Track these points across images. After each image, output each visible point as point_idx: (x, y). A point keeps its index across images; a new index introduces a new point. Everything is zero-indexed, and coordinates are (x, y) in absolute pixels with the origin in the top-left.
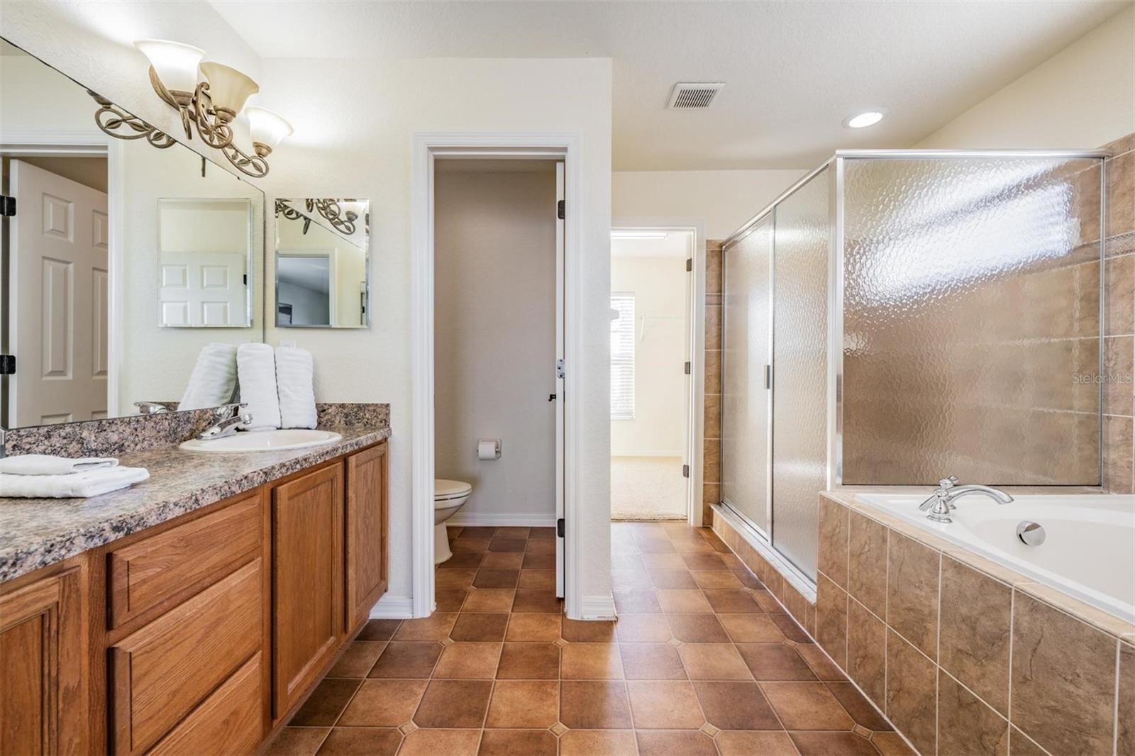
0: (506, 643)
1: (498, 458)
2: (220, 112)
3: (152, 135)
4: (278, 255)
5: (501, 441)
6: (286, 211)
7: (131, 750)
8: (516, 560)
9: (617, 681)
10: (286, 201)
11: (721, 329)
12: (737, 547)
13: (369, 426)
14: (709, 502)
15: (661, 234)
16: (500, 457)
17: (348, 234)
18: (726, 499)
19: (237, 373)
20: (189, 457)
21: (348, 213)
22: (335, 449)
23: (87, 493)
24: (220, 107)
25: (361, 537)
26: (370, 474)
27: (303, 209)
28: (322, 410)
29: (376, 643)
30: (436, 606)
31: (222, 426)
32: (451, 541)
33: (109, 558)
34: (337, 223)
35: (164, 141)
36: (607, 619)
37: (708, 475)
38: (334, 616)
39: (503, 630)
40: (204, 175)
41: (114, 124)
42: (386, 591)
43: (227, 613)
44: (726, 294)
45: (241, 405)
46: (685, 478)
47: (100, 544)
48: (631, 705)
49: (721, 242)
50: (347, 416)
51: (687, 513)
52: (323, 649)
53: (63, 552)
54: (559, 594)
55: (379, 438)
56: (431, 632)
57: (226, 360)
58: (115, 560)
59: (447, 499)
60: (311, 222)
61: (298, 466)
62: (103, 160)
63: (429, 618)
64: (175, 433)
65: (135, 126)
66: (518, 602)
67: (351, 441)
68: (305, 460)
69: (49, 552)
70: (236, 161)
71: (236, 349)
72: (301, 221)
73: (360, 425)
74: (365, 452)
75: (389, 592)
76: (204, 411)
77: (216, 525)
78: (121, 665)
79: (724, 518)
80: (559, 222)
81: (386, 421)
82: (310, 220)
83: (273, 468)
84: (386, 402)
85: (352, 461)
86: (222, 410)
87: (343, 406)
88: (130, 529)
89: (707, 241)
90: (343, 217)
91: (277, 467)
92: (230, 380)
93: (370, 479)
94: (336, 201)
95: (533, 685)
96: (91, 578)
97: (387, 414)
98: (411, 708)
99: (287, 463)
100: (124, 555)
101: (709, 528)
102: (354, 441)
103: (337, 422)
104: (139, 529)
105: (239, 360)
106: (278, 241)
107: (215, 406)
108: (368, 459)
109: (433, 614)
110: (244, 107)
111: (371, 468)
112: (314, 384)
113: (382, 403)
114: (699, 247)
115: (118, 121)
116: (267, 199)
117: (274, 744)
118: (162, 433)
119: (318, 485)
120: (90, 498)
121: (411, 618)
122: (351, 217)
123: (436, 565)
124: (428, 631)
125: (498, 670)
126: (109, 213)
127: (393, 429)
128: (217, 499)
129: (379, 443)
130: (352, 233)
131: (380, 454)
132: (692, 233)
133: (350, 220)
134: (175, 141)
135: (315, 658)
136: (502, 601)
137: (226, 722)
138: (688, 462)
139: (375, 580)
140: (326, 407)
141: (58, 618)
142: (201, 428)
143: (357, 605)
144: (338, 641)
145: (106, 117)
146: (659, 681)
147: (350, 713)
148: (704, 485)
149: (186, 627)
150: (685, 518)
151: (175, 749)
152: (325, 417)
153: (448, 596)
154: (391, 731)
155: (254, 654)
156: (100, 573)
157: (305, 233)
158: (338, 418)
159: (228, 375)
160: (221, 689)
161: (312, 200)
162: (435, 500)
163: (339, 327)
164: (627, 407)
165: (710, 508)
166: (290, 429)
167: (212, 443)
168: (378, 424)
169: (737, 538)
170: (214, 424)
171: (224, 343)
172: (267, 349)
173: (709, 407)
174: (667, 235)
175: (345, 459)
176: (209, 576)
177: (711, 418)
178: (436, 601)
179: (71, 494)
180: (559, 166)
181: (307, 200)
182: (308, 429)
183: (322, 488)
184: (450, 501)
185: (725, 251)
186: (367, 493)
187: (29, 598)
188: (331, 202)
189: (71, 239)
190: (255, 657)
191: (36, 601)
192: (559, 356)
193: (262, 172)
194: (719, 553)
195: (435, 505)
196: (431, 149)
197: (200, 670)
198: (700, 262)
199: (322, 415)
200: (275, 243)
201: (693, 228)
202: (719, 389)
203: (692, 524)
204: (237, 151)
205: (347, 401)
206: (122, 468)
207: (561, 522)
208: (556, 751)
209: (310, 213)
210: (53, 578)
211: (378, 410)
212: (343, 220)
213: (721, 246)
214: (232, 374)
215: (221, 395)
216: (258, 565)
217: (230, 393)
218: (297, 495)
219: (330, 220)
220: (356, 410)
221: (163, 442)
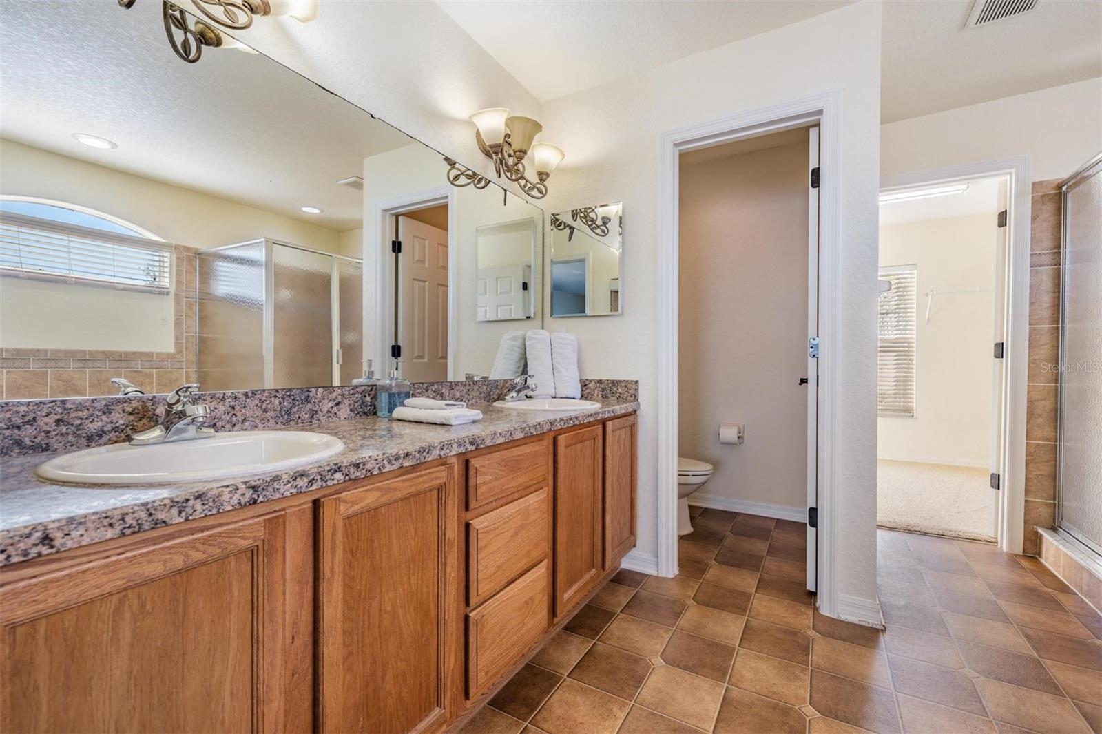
0: (749, 618)
1: (740, 444)
2: (517, 153)
3: (476, 181)
4: (553, 263)
5: (744, 427)
6: (557, 224)
7: (477, 595)
8: (760, 547)
9: (883, 689)
10: (558, 215)
11: (1059, 297)
12: (1085, 587)
13: (621, 399)
14: (1036, 524)
15: (959, 187)
16: (743, 442)
17: (602, 236)
18: (1065, 524)
19: (526, 353)
20: (500, 411)
21: (603, 218)
22: (597, 413)
23: (453, 422)
24: (517, 149)
25: (616, 493)
26: (622, 440)
27: (570, 221)
28: (584, 385)
29: (627, 588)
30: (679, 571)
31: (519, 392)
32: (692, 518)
33: (467, 462)
34: (595, 228)
35: (483, 184)
36: (870, 625)
37: (1033, 489)
38: (595, 553)
39: (746, 607)
40: (505, 204)
41: (457, 177)
42: (634, 546)
43: (528, 522)
44: (1068, 250)
45: (529, 376)
46: (994, 490)
47: (464, 451)
48: (901, 718)
49: (1060, 181)
50: (603, 390)
51: (997, 534)
52: (587, 577)
53: (448, 451)
54: (810, 586)
55: (630, 410)
56: (674, 591)
57: (519, 343)
58: (470, 465)
59: (688, 476)
60: (575, 230)
61: (571, 422)
62: (445, 207)
63: (673, 579)
64: (489, 395)
65: (468, 177)
66: (762, 585)
67: (609, 409)
68: (576, 418)
69: (442, 449)
70: (526, 189)
71: (525, 335)
72: (567, 230)
73: (613, 398)
74: (619, 419)
75: (637, 547)
76: (506, 381)
77: (521, 455)
78: (472, 535)
79: (1061, 547)
80: (813, 192)
81: (635, 396)
82: (574, 228)
83: (556, 420)
84: (635, 379)
85: (609, 425)
86: (518, 380)
87: (600, 381)
88: (478, 445)
89: (1034, 184)
90: (599, 222)
91: (558, 420)
92: (521, 359)
93: (622, 443)
94: (594, 208)
95: (779, 663)
96: (459, 473)
97: (636, 390)
98: (658, 647)
99: (564, 419)
100: (475, 463)
101: (1036, 558)
102: (611, 409)
103: (595, 395)
104: (482, 446)
105: (527, 343)
106: (553, 250)
107: (511, 378)
108: (621, 426)
109: (676, 576)
110: (532, 146)
111: (624, 434)
112: (578, 363)
113: (632, 379)
114: (1019, 194)
115: (459, 175)
116: (545, 216)
117: (553, 639)
118: (482, 395)
119: (585, 441)
120: (454, 425)
121: (656, 575)
122: (606, 221)
123: (679, 536)
124: (672, 589)
125: (741, 640)
126: (449, 245)
127: (641, 403)
128: (522, 436)
129: (629, 414)
130: (606, 235)
131: (629, 423)
132: (1008, 177)
133: (605, 224)
134: (490, 181)
135: (582, 580)
136: (746, 581)
137: (526, 603)
138: (999, 472)
139: (626, 533)
140: (587, 382)
141: (445, 493)
142: (504, 394)
143: (613, 550)
144: (598, 575)
145: (454, 173)
146: (943, 706)
147: (608, 634)
148: (1026, 501)
149: (505, 523)
150: (993, 540)
151: (499, 607)
152: (586, 389)
153: (690, 566)
154: (642, 659)
155: (542, 561)
156: (463, 471)
157: (570, 240)
158: (596, 392)
159: (520, 355)
160: (523, 578)
161: (576, 210)
162: (679, 475)
163: (593, 314)
164: (904, 402)
165: (1037, 533)
166: (562, 398)
167: (512, 404)
168: (628, 398)
169: (1086, 576)
170: (512, 391)
171: (516, 331)
172: (545, 334)
173: (1037, 401)
174: (968, 188)
175: (604, 423)
176: (518, 491)
177: (1040, 416)
178: (679, 566)
179: (445, 422)
180: (813, 133)
181: (573, 211)
182: (574, 398)
183: (588, 443)
184: (691, 477)
185: (1066, 193)
186: (620, 456)
187: (434, 476)
188: (590, 210)
189: (427, 265)
190: (543, 563)
191: (437, 478)
192: (811, 332)
193: (543, 194)
194: (1050, 590)
195: (679, 479)
196: (676, 145)
197: (512, 558)
198: (1021, 215)
199: (584, 388)
200: (551, 253)
201: (1009, 171)
202: (1054, 378)
203: (1005, 549)
204: (526, 181)
205: (604, 378)
206: (467, 409)
207: (813, 513)
208: (805, 729)
209: (574, 222)
210: (443, 467)
211: (629, 386)
212: (599, 225)
213: (1059, 187)
214: (521, 354)
215: (516, 370)
216: (546, 492)
217: (521, 369)
218: (571, 445)
219: (589, 226)
220: (610, 385)
221: (482, 401)
